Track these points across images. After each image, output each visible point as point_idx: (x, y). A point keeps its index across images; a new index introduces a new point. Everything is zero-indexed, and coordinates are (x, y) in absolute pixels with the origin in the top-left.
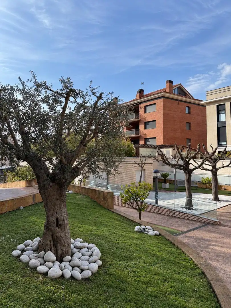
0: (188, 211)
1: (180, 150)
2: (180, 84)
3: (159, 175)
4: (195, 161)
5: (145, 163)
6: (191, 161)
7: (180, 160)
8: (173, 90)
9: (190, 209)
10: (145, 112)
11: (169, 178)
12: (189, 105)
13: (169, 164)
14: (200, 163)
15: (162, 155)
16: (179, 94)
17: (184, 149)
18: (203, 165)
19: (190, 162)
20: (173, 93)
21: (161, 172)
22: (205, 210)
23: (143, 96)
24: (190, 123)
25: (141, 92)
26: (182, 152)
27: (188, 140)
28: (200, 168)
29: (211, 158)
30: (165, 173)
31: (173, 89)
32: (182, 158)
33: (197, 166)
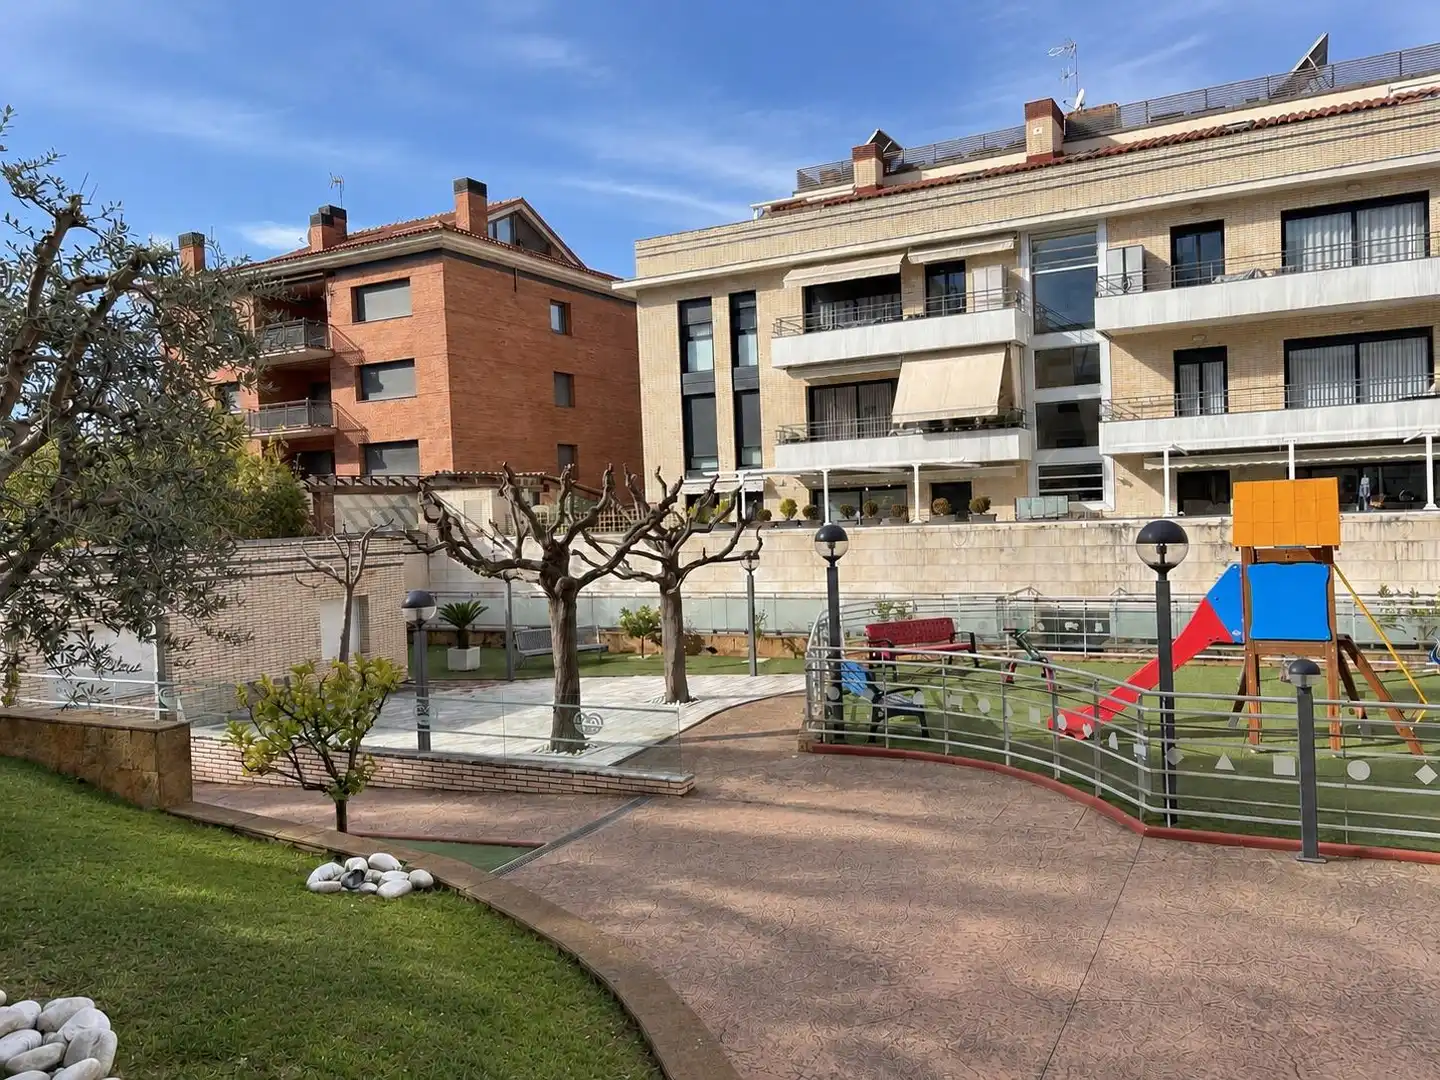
0: (562, 758)
1: (526, 496)
2: (522, 201)
3: (431, 613)
4: (592, 543)
5: (363, 567)
6: (578, 543)
7: (528, 542)
8: (491, 227)
9: (571, 748)
10: (359, 315)
11: (481, 622)
12: (565, 296)
13: (477, 563)
14: (612, 551)
15: (445, 525)
16: (517, 244)
17: (546, 489)
18: (627, 557)
19: (572, 547)
20: (491, 236)
21: (442, 602)
22: (634, 745)
23: (345, 238)
24: (569, 376)
25: (332, 220)
26: (537, 502)
27: (566, 453)
28: (615, 569)
29: (656, 526)
30: (461, 602)
31: (491, 218)
32: (540, 533)
33: (602, 561)
